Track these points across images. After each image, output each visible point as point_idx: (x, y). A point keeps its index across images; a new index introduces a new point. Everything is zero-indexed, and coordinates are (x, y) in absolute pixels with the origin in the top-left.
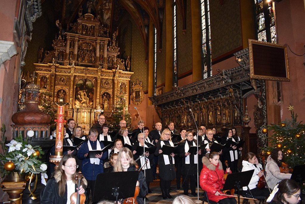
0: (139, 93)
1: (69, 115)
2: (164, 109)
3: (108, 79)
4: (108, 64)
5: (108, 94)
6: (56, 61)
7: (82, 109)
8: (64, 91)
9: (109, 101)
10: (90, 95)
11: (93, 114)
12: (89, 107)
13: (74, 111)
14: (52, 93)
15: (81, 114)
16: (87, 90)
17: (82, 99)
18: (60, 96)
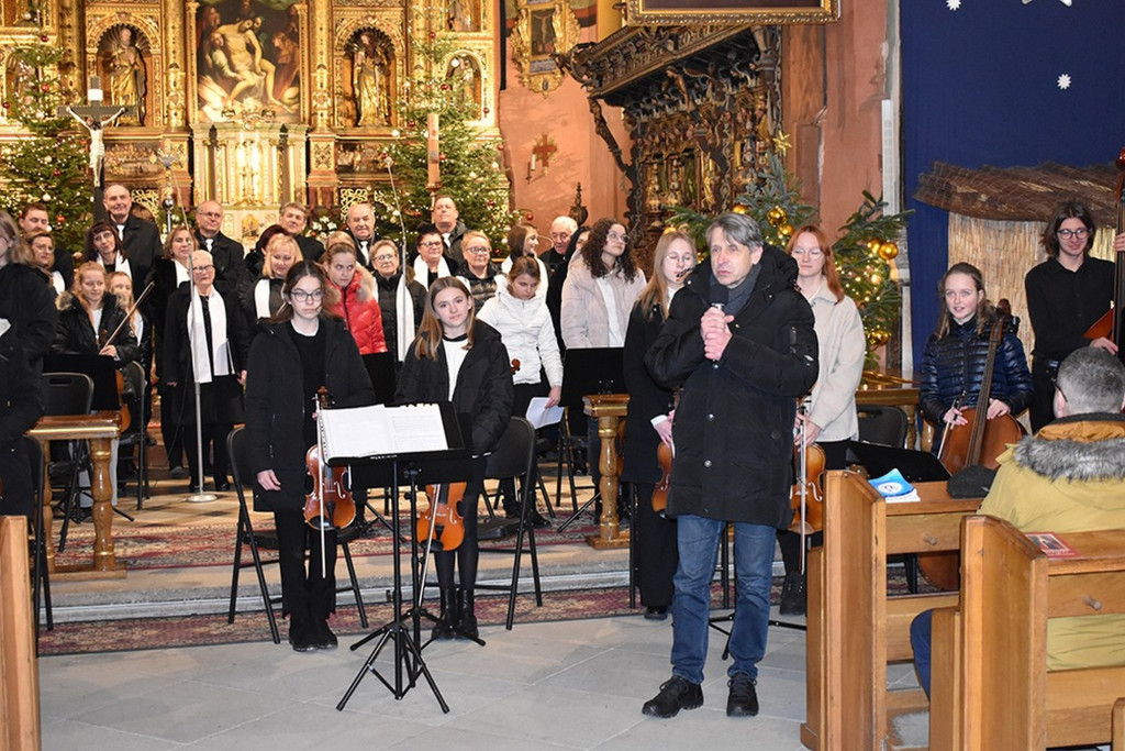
0: (551, 20)
2: (644, 118)
5: (377, 35)
7: (236, 128)
8: (135, 34)
9: (387, 73)
10: (278, 48)
11: (296, 155)
12: (274, 113)
13: (195, 144)
14: (70, 51)
15: (231, 158)
16: (259, 20)
17: (237, 72)
18: (117, 63)
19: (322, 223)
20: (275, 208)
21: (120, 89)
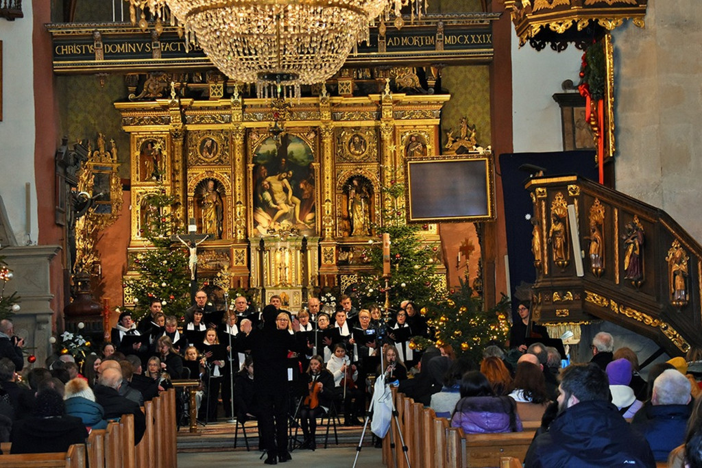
1: (237, 261)
3: (359, 128)
4: (358, 74)
5: (363, 180)
6: (182, 86)
7: (276, 240)
8: (217, 184)
9: (369, 202)
10: (302, 189)
11: (312, 255)
12: (298, 230)
13: (252, 249)
14: (178, 195)
15: (272, 258)
16: (291, 173)
17: (278, 205)
18: (206, 201)
19: (327, 297)
20: (299, 288)
21: (207, 217)
